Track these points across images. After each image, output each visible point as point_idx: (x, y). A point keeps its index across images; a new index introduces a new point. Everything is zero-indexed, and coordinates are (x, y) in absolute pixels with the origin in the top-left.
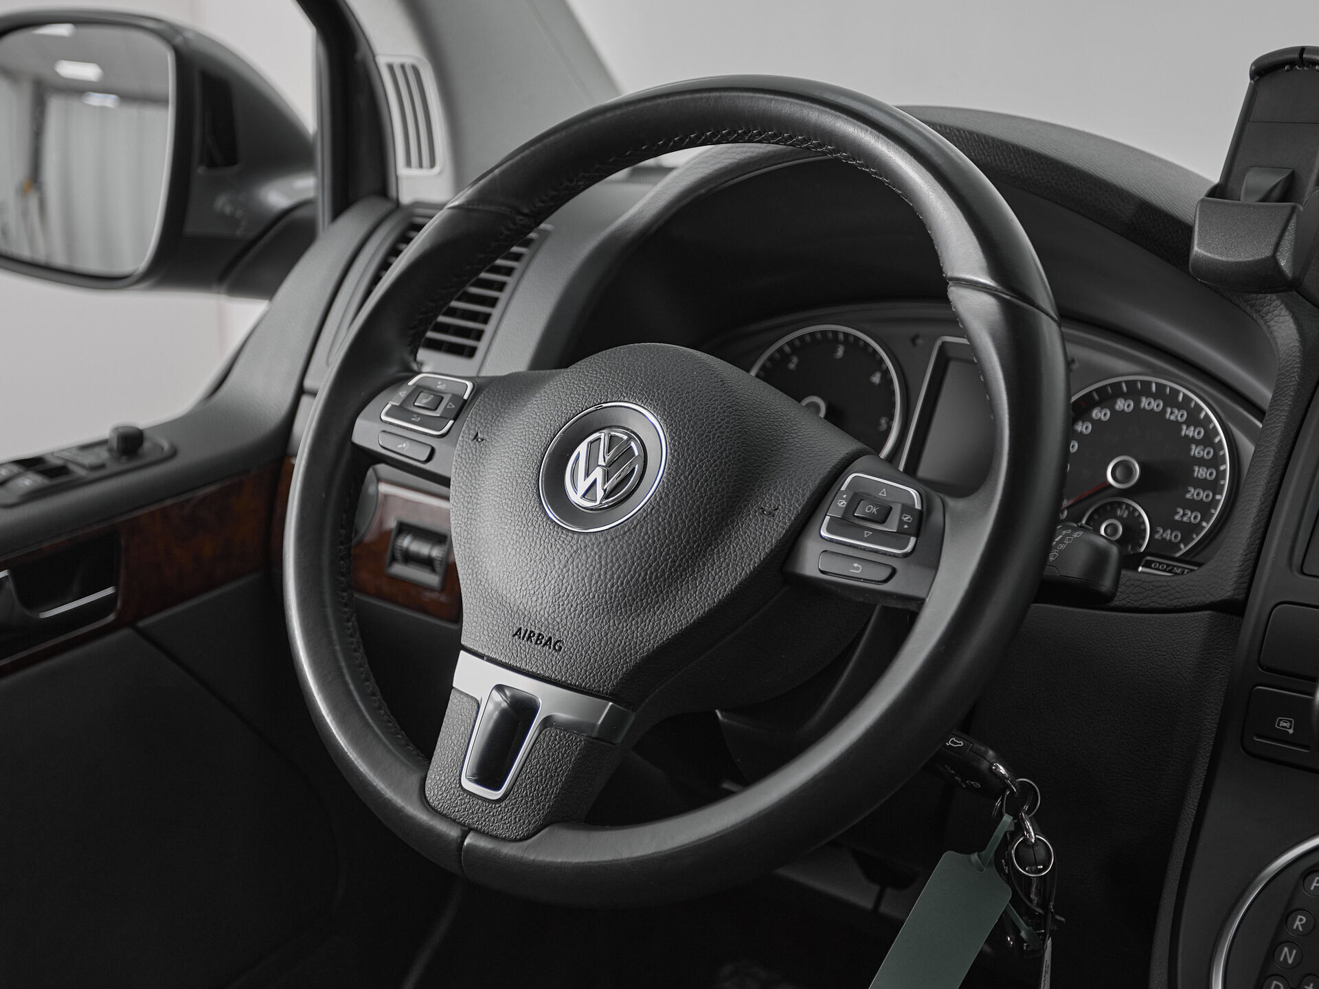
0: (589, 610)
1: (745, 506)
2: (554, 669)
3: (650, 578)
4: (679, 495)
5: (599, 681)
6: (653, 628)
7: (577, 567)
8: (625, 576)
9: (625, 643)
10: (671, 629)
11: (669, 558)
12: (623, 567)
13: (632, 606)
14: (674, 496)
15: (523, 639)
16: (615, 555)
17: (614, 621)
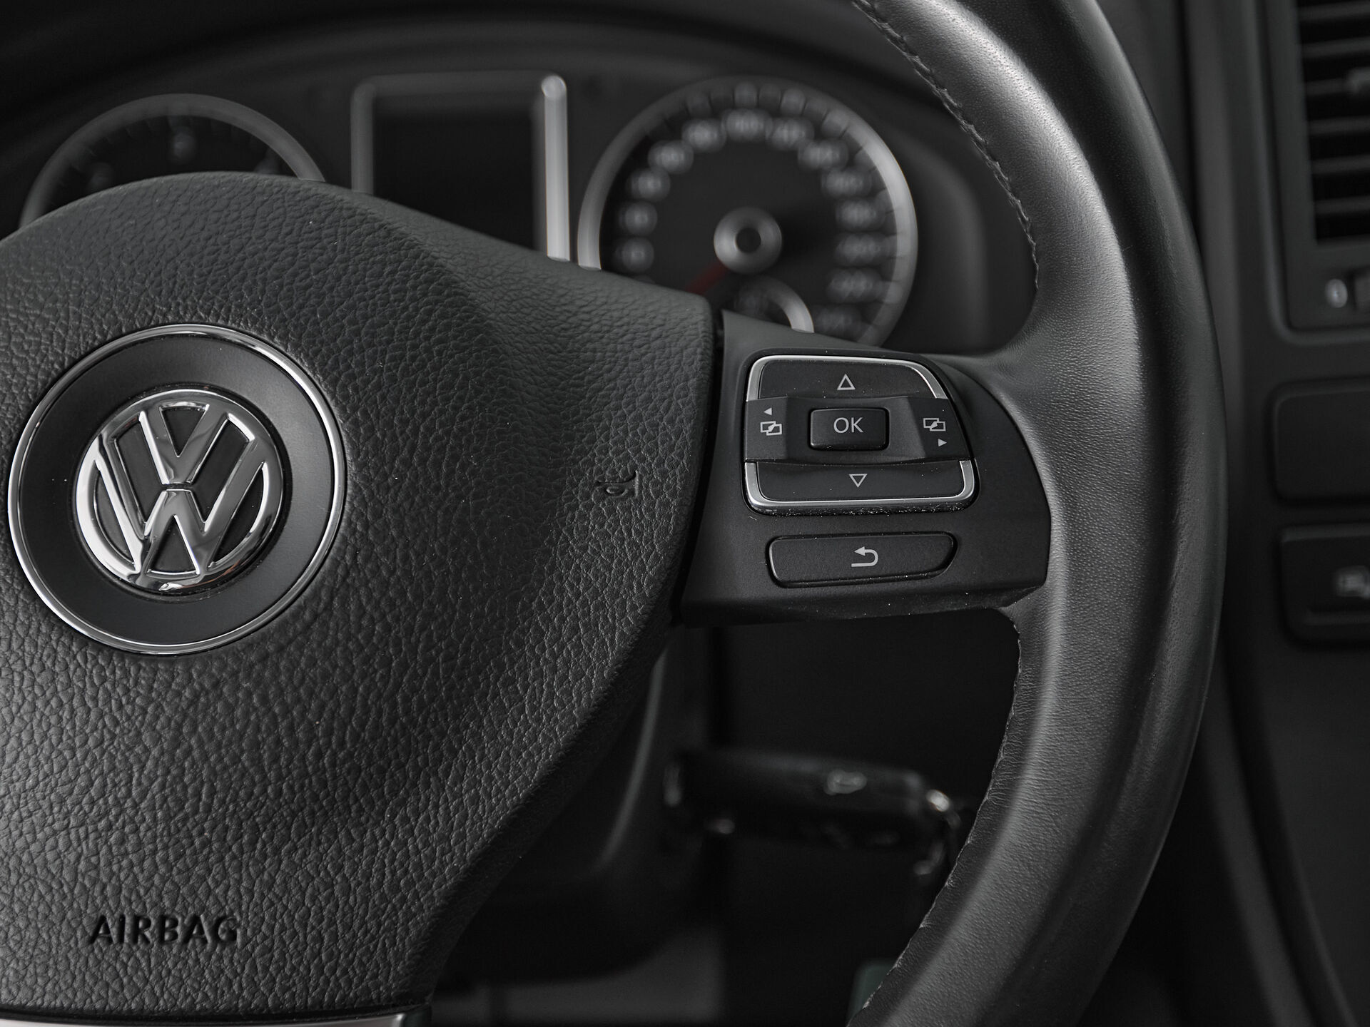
0: (274, 827)
1: (559, 490)
2: (235, 987)
3: (407, 712)
4: (406, 505)
5: (361, 980)
6: (448, 818)
7: (211, 736)
8: (344, 726)
9: (393, 872)
10: (492, 809)
11: (438, 654)
12: (331, 705)
13: (381, 786)
14: (395, 511)
15: (121, 940)
16: (302, 681)
17: (348, 832)
